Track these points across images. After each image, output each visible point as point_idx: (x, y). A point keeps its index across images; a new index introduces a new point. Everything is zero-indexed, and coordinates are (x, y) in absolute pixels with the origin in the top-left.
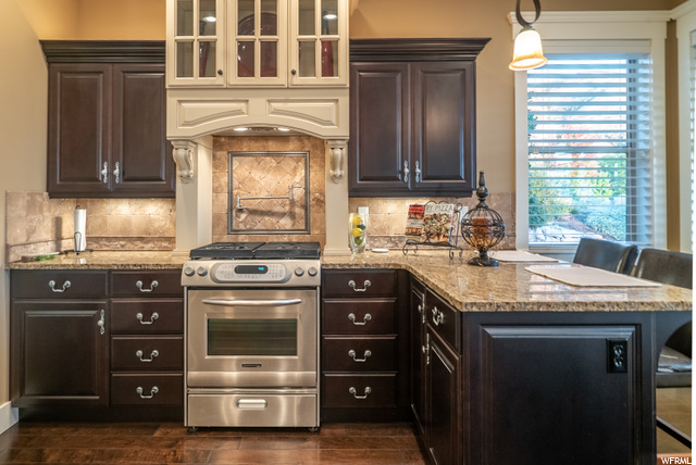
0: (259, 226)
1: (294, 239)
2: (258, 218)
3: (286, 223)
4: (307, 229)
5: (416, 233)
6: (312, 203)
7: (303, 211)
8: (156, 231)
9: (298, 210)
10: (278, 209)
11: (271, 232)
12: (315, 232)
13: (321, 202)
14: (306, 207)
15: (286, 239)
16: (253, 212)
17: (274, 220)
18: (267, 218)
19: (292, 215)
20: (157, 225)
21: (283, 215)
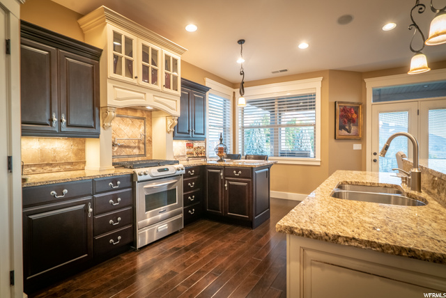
0: (123, 154)
1: (140, 159)
2: (123, 149)
3: (136, 151)
4: (145, 155)
5: (191, 154)
6: (147, 142)
7: (143, 146)
8: (61, 159)
9: (142, 146)
10: (132, 145)
11: (129, 156)
12: (148, 155)
13: (150, 142)
14: (144, 144)
15: (136, 159)
16: (121, 146)
17: (130, 150)
18: (127, 149)
19: (139, 148)
20: (62, 155)
21: (135, 147)
